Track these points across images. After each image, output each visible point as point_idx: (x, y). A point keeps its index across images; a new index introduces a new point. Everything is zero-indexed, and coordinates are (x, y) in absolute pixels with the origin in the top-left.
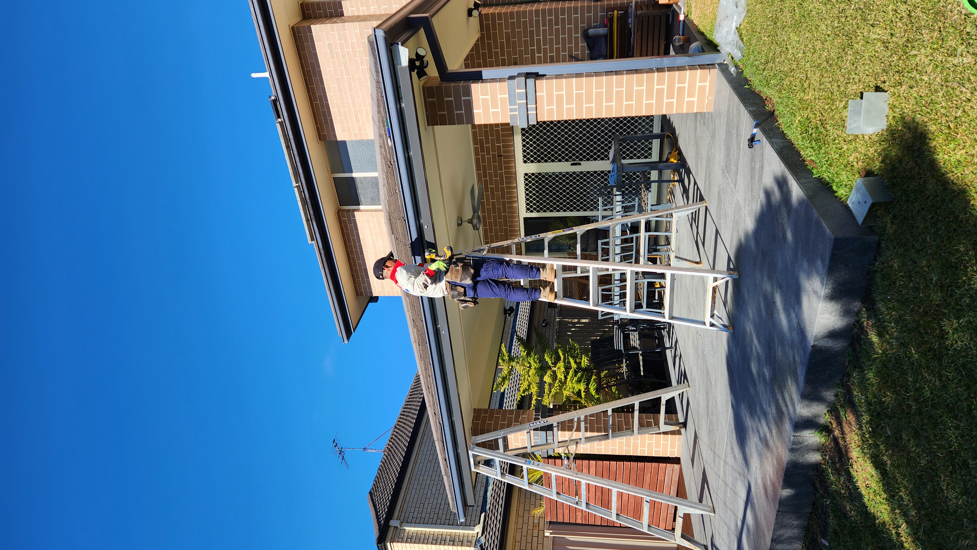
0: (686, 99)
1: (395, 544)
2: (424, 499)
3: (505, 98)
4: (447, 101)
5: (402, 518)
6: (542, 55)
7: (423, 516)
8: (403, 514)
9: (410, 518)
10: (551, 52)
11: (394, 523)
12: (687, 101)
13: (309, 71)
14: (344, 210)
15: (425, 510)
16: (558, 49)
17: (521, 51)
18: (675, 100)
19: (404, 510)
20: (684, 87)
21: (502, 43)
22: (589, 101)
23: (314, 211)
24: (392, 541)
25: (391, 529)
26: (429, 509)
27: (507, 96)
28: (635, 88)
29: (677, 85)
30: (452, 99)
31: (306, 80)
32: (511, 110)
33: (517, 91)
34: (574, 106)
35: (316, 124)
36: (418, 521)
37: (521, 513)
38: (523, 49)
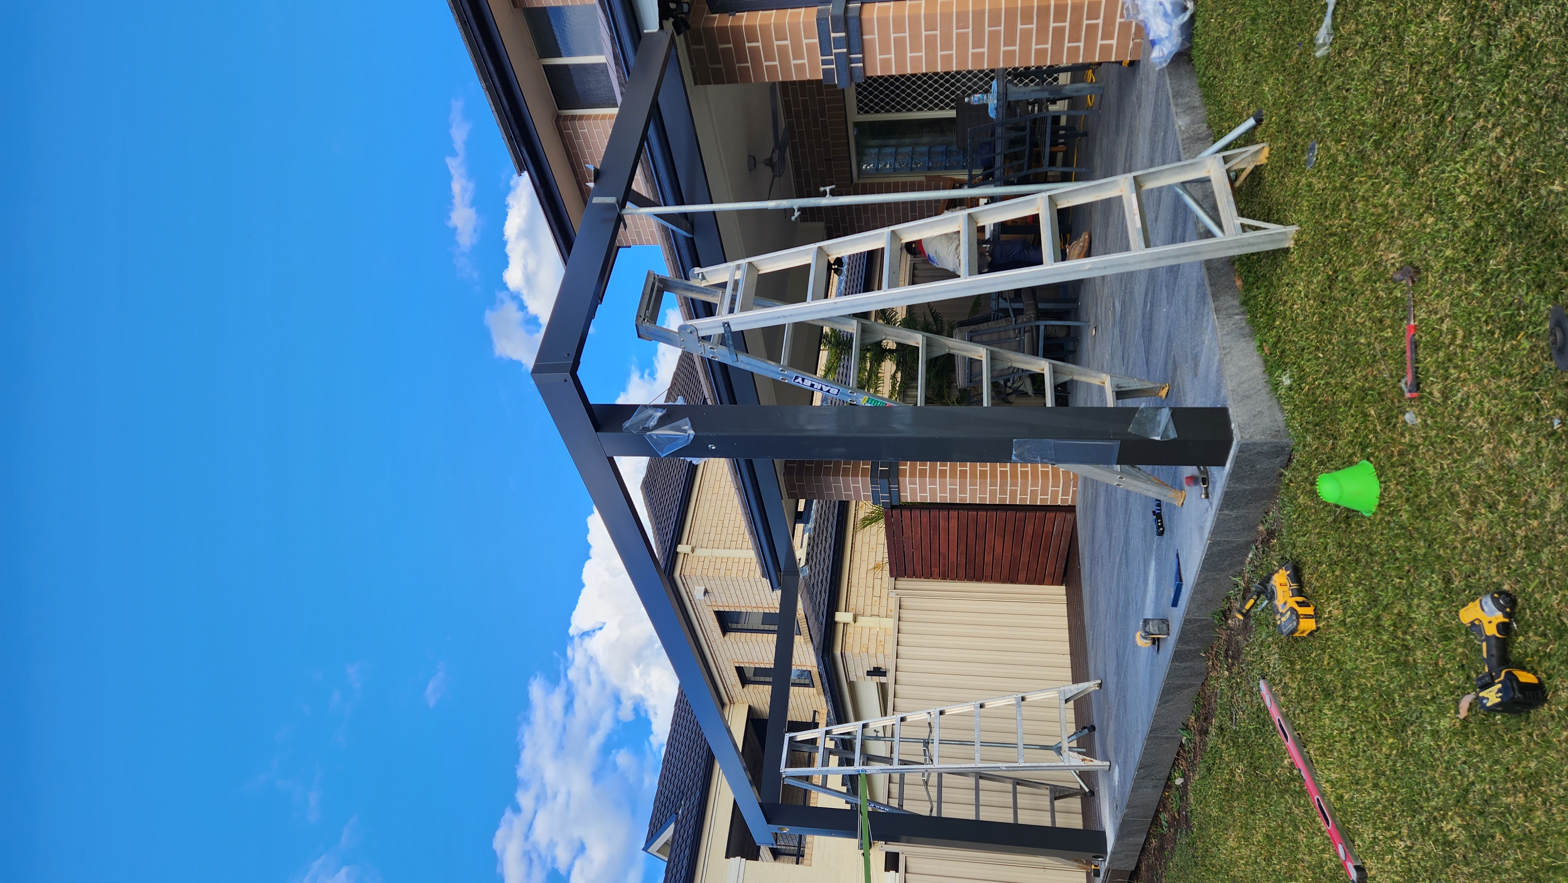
0: (1100, 42)
2: (722, 514)
3: (814, 44)
4: (722, 49)
5: (694, 541)
7: (723, 538)
8: (696, 536)
9: (706, 541)
11: (682, 549)
12: (1101, 45)
14: (566, 117)
15: (725, 530)
18: (1081, 45)
19: (696, 531)
20: (1097, 25)
22: (946, 46)
23: (520, 131)
24: (682, 572)
25: (681, 558)
26: (731, 528)
27: (817, 40)
28: (1019, 27)
29: (1085, 22)
30: (731, 46)
32: (824, 62)
33: (833, 35)
34: (923, 54)
36: (716, 545)
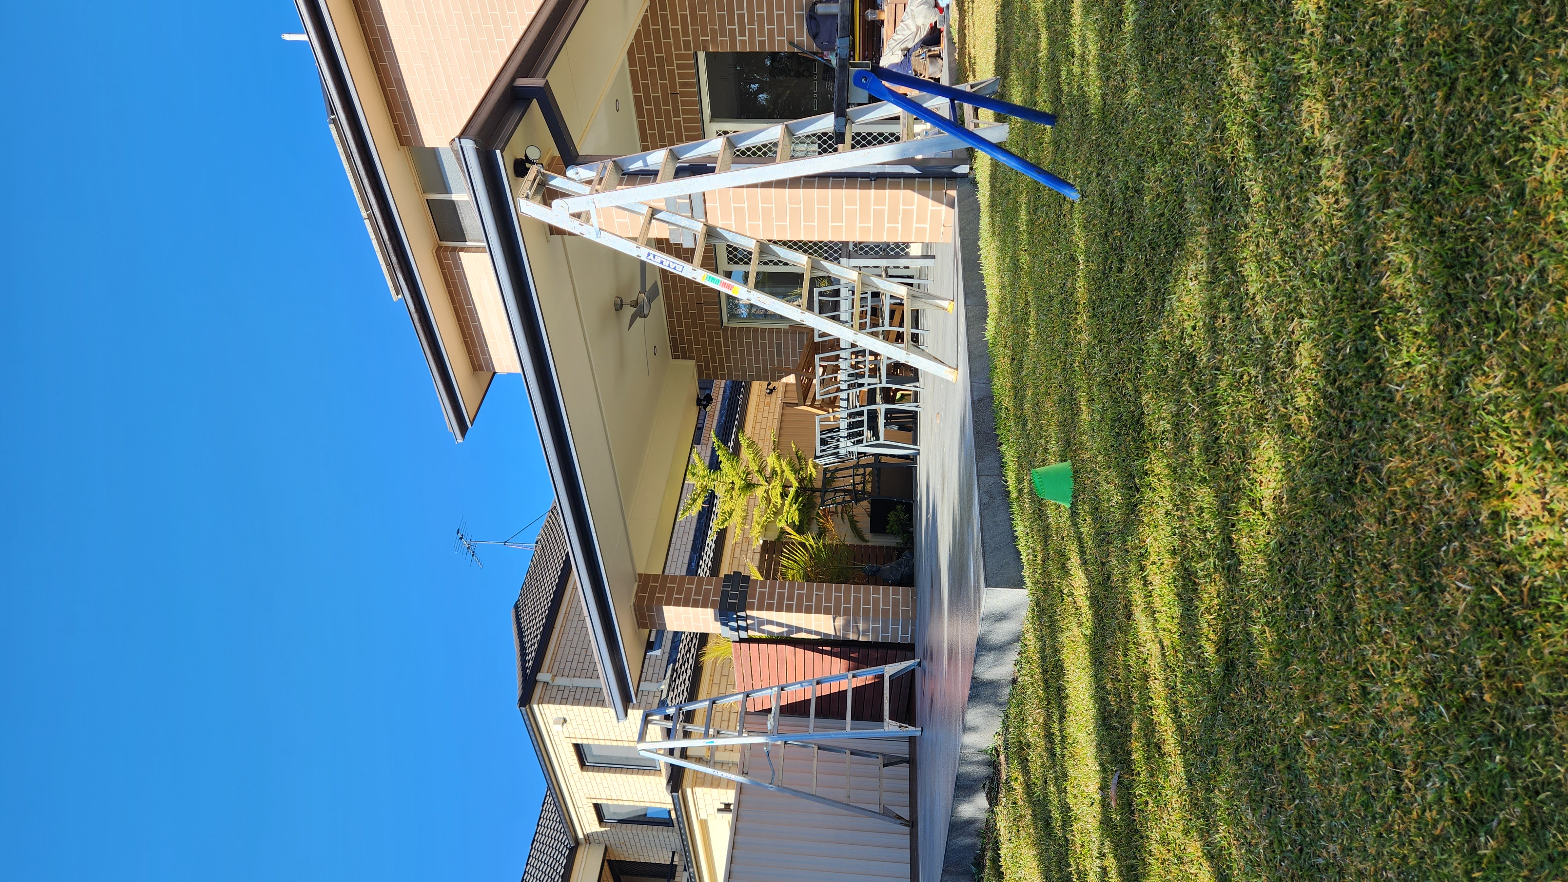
1: (545, 706)
5: (555, 669)
6: (747, 38)
7: (586, 667)
8: (557, 664)
9: (567, 669)
10: (761, 34)
11: (542, 676)
13: (376, 41)
14: (447, 248)
15: (588, 658)
16: (771, 31)
17: (713, 31)
19: (558, 659)
21: (684, 17)
24: (541, 701)
25: (540, 685)
31: (372, 54)
35: (394, 120)
36: (578, 674)
37: (716, 680)
38: (717, 27)
